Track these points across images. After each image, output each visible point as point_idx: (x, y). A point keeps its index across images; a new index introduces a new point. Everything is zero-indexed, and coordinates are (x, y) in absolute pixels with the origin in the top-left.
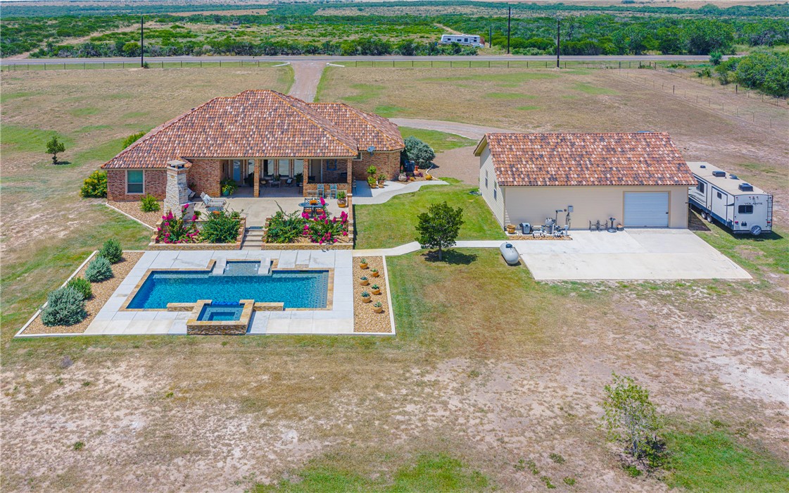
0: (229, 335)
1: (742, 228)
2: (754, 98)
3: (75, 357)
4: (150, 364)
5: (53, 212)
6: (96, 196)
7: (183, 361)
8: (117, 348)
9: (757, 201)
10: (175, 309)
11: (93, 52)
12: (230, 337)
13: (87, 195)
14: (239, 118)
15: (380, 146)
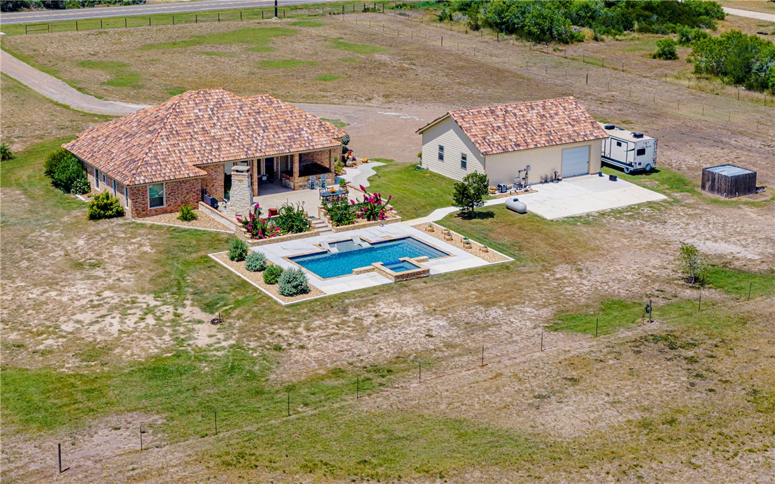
1: (639, 167)
2: (519, 46)
9: (648, 145)
10: (361, 272)
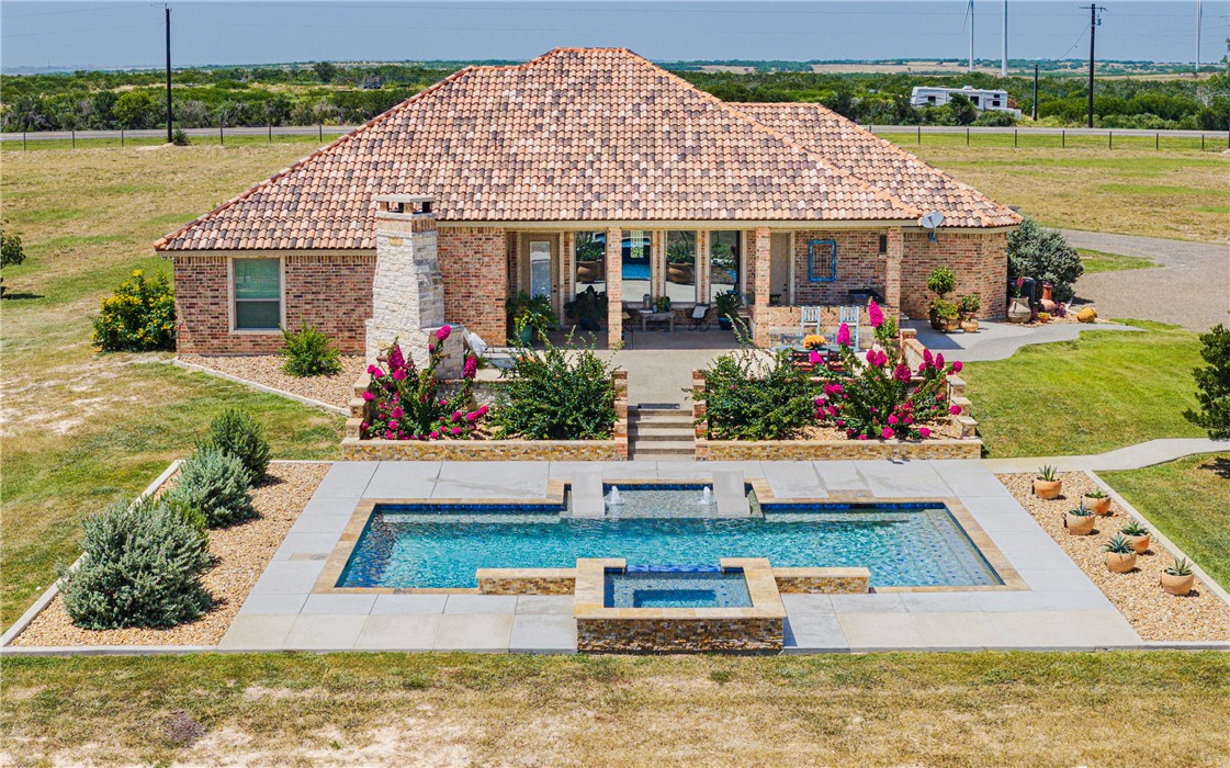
0: (726, 652)
3: (209, 712)
4: (480, 733)
5: (23, 383)
6: (138, 346)
7: (595, 727)
8: (348, 687)
11: (39, 119)
12: (735, 660)
13: (112, 342)
14: (547, 120)
15: (955, 214)
